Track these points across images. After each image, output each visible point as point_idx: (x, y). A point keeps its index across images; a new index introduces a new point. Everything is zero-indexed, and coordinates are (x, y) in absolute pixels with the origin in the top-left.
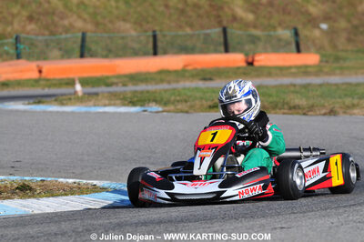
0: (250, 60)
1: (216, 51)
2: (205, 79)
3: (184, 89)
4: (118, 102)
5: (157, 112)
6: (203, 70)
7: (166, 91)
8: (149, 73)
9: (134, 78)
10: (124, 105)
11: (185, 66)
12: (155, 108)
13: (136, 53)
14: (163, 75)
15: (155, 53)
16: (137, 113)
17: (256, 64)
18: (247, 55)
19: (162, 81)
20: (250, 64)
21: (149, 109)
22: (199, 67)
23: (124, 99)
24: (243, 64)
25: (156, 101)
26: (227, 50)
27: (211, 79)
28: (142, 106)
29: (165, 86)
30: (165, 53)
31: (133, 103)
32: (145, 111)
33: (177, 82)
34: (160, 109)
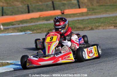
0: (63, 12)
1: (51, 10)
2: (47, 20)
3: (39, 24)
4: (16, 31)
5: (30, 34)
6: (46, 17)
7: (33, 26)
8: (27, 20)
9: (22, 22)
10: (18, 32)
11: (40, 16)
12: (29, 32)
13: (22, 13)
14: (32, 20)
15: (29, 12)
16: (23, 34)
17: (65, 13)
18: (61, 10)
19: (32, 22)
20: (63, 13)
21: (27, 33)
22: (45, 16)
23: (18, 30)
24: (60, 14)
25: (30, 30)
26: (54, 10)
27: (49, 20)
28: (24, 32)
29: (33, 24)
30: (33, 12)
31: (21, 31)
32: (26, 34)
33: (37, 22)
34: (31, 32)
